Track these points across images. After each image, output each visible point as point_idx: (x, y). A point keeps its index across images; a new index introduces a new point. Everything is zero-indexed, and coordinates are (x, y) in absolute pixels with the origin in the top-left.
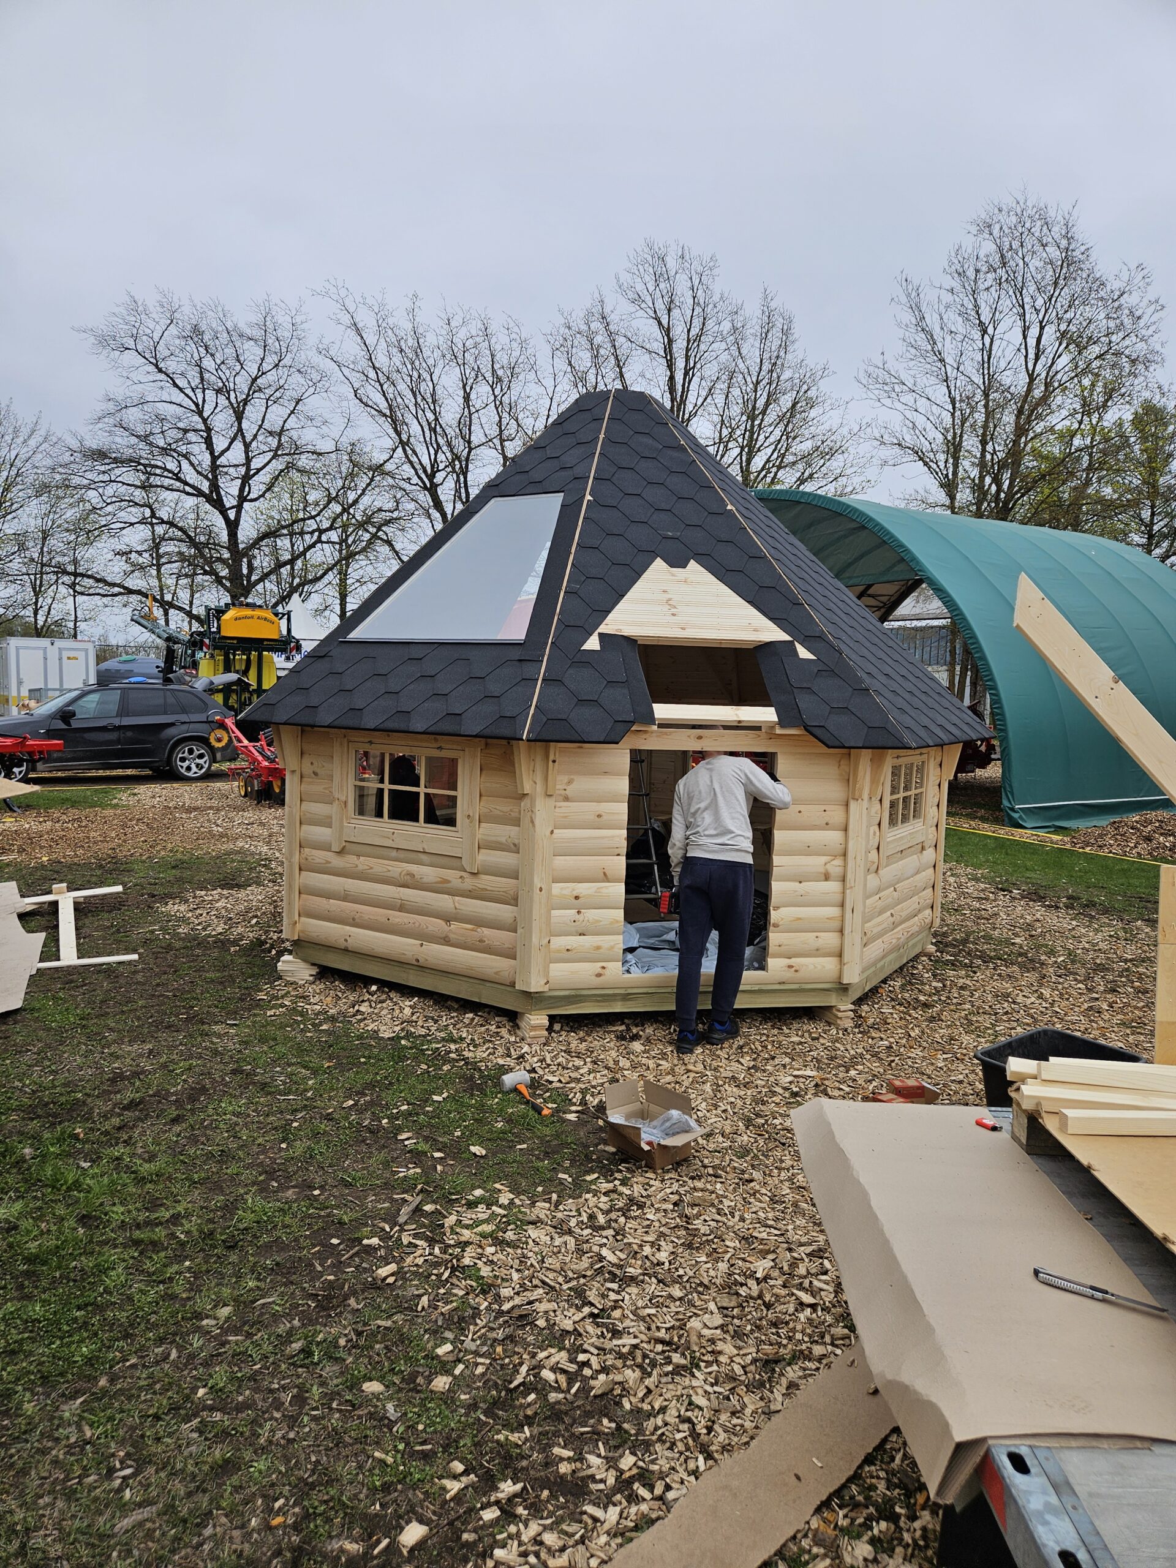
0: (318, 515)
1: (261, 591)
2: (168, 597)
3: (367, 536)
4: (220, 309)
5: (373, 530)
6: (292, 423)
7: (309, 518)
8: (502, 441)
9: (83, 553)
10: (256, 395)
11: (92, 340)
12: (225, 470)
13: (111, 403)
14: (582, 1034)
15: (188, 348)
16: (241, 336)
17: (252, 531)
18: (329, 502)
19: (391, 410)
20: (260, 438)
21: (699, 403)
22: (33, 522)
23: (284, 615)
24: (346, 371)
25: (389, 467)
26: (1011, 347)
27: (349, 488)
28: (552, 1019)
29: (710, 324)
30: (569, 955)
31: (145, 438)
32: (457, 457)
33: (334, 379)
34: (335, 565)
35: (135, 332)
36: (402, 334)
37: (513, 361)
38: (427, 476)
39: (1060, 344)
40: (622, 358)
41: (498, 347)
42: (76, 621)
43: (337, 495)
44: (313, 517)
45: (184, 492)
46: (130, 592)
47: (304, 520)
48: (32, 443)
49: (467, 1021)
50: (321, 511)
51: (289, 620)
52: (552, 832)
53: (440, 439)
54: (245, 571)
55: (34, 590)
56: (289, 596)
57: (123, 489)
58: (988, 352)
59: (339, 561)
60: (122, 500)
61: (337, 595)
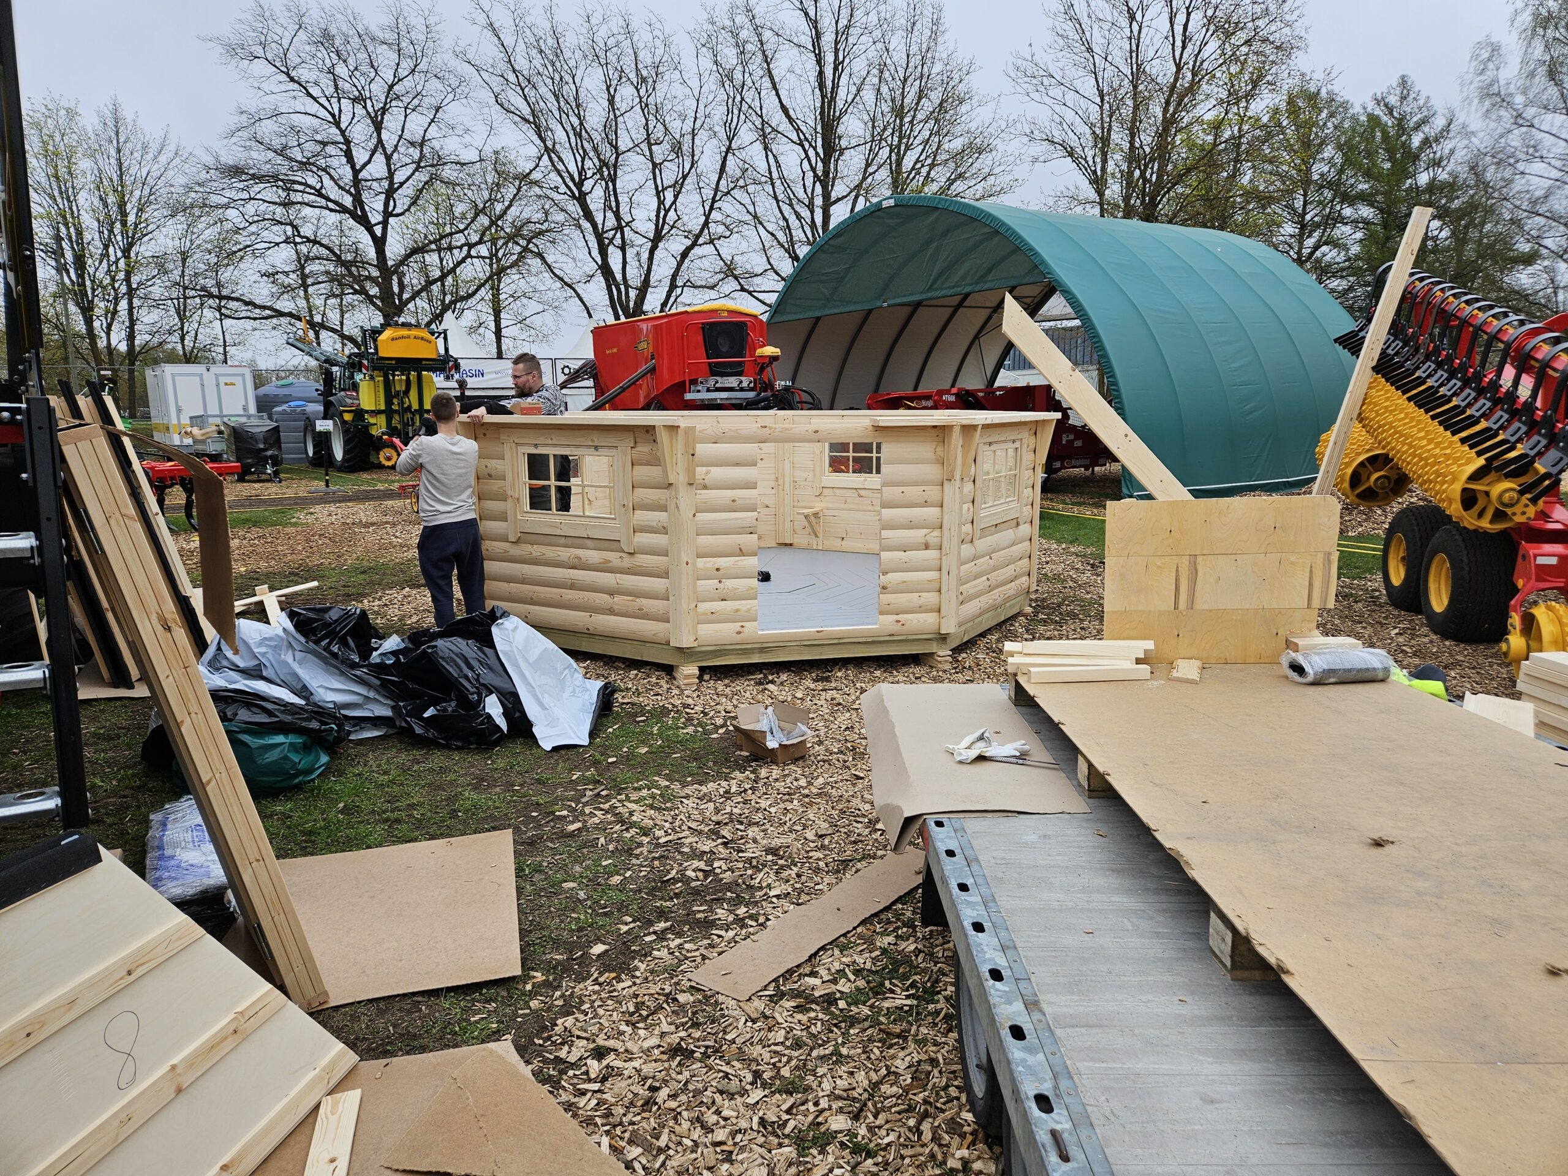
0: (466, 229)
1: (413, 309)
2: (318, 319)
3: (518, 249)
4: (349, 12)
5: (523, 243)
6: (433, 132)
7: (457, 233)
8: (650, 145)
9: (225, 275)
10: (394, 103)
11: (220, 49)
12: (369, 184)
13: (244, 116)
14: (727, 681)
15: (319, 55)
16: (373, 39)
17: (398, 246)
18: (476, 215)
19: (534, 116)
20: (401, 149)
21: (849, 100)
22: (170, 244)
23: (440, 334)
24: (485, 75)
25: (536, 175)
26: (1159, 35)
27: (496, 200)
28: (702, 670)
29: (858, 14)
30: (713, 618)
31: (281, 152)
32: (604, 163)
33: (473, 84)
34: (486, 281)
35: (263, 39)
36: (541, 34)
37: (657, 60)
38: (575, 184)
39: (1207, 30)
40: (769, 54)
41: (641, 45)
42: (225, 346)
43: (485, 207)
44: (462, 231)
45: (327, 208)
46: (280, 314)
47: (451, 234)
48: (163, 159)
49: (632, 676)
50: (469, 225)
51: (445, 339)
52: (694, 515)
53: (586, 144)
54: (396, 289)
55: (178, 313)
56: (441, 315)
57: (264, 207)
58: (1136, 40)
59: (490, 278)
60: (264, 219)
61: (490, 311)
